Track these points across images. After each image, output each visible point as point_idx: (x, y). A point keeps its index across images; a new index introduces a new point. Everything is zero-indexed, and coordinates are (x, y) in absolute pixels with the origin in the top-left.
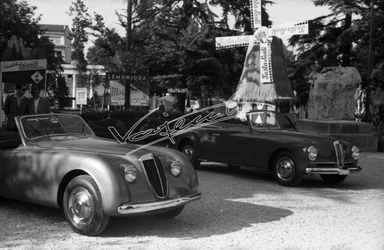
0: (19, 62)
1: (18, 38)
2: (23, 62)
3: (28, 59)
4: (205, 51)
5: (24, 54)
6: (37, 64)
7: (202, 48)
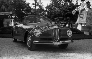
0: (4, 13)
1: (4, 6)
2: (5, 12)
3: (7, 12)
4: (69, 11)
5: (6, 10)
6: (9, 13)
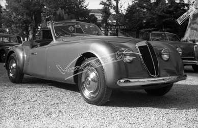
1: (62, 10)
4: (168, 15)
5: (65, 17)
7: (167, 14)
